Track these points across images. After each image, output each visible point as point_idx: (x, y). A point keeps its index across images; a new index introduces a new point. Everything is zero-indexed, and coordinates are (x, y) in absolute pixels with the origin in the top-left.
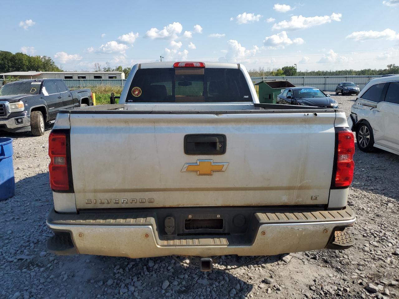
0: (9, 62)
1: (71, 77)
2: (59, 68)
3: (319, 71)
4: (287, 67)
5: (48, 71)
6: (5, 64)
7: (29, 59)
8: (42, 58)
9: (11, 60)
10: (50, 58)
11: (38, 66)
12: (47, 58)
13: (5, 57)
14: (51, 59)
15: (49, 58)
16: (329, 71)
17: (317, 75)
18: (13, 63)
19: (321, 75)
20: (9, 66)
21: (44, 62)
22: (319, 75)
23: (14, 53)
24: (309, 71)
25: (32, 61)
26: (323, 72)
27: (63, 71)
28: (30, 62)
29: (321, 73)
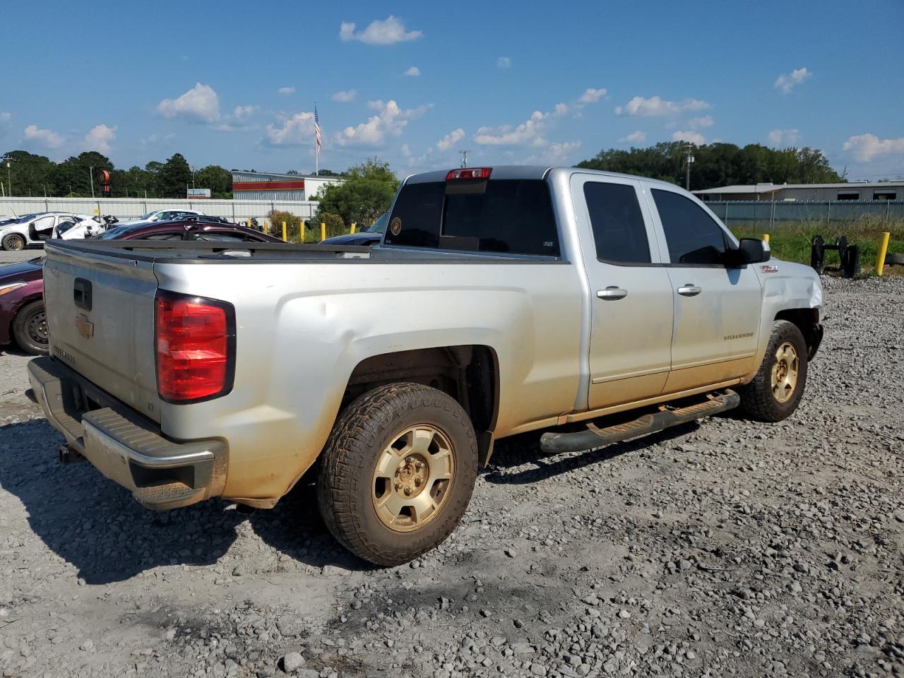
0: (730, 165)
1: (856, 197)
2: (840, 175)
5: (810, 183)
6: (720, 170)
7: (771, 156)
8: (800, 153)
9: (734, 162)
10: (820, 153)
11: (787, 171)
12: (813, 153)
13: (722, 156)
14: (821, 155)
15: (817, 151)
18: (736, 168)
20: (726, 173)
21: (803, 162)
23: (741, 146)
25: (777, 161)
27: (846, 181)
28: (771, 163)
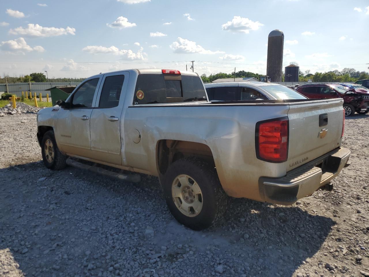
3: (65, 78)
4: (35, 74)
16: (74, 78)
17: (64, 82)
19: (67, 82)
22: (66, 81)
24: (56, 78)
26: (69, 79)
29: (67, 80)
